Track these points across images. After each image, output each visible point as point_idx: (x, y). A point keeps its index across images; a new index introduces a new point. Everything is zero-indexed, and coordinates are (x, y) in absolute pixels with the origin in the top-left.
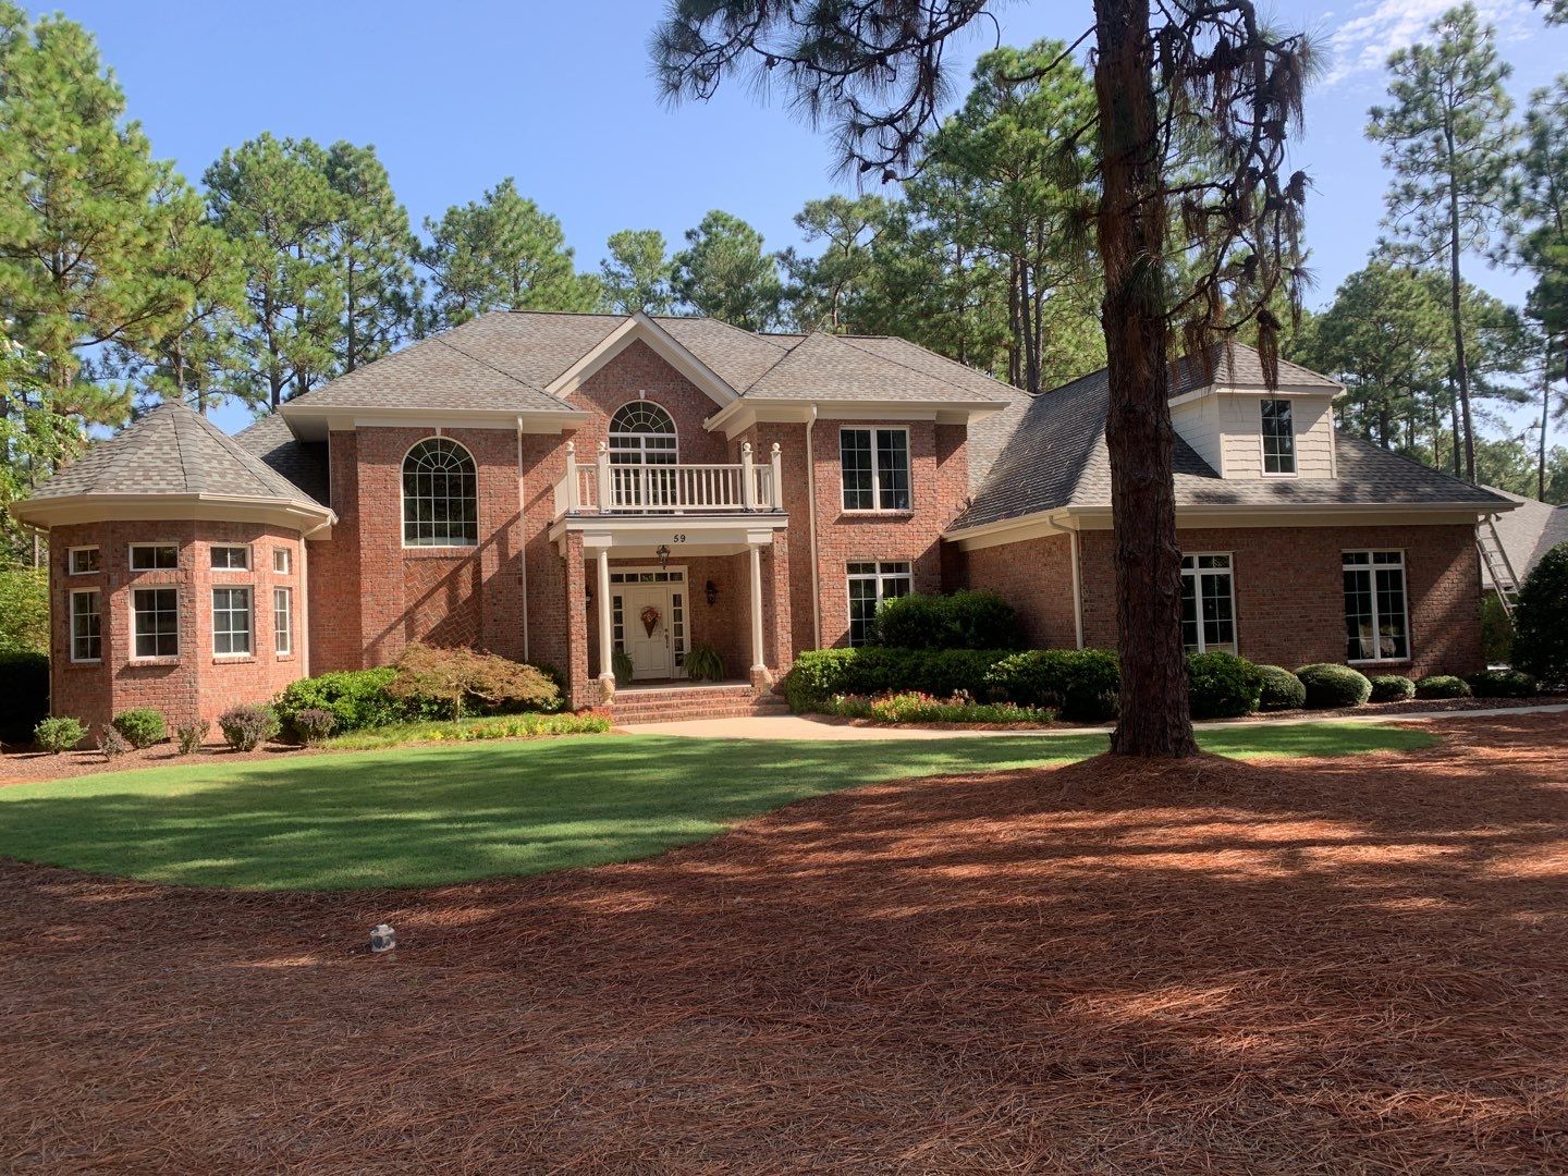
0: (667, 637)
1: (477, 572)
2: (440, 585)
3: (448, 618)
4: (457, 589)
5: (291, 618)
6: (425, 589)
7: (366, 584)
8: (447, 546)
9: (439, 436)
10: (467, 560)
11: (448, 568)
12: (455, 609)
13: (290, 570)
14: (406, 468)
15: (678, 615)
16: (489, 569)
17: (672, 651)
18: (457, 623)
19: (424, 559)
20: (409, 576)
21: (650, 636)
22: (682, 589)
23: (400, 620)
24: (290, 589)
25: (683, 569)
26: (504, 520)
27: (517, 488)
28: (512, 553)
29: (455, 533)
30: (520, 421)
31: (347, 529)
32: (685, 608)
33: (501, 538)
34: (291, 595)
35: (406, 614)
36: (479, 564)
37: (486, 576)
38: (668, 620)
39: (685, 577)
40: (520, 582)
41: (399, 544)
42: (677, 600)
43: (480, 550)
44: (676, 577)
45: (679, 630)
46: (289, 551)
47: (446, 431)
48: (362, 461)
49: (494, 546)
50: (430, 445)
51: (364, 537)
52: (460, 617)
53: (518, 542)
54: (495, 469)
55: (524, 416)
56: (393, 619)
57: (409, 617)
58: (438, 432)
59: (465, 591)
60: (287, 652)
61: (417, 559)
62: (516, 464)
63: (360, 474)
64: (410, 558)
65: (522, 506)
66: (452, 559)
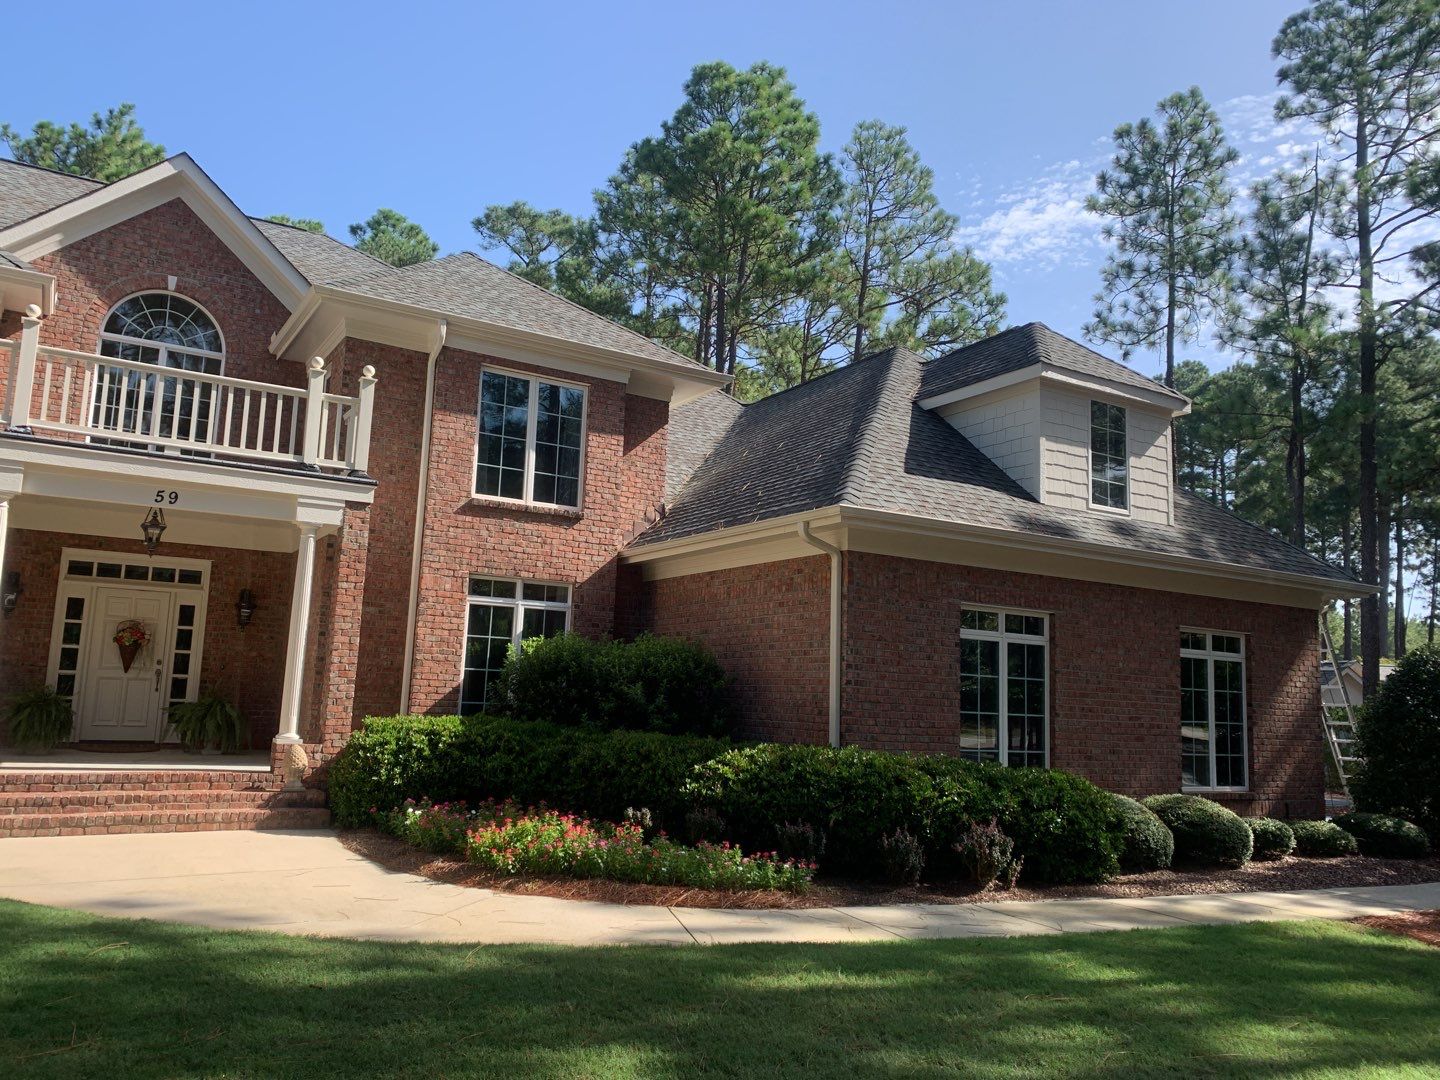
0: (159, 673)
15: (184, 639)
17: (162, 698)
21: (126, 669)
22: (198, 597)
25: (204, 566)
32: (199, 628)
38: (165, 646)
39: (206, 579)
42: (187, 614)
44: (190, 578)
45: (182, 664)
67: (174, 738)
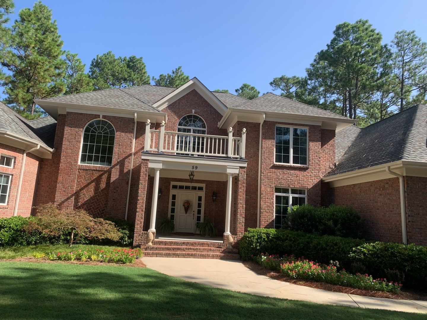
0: (194, 214)
1: (109, 177)
2: (92, 182)
3: (94, 197)
4: (99, 184)
5: (10, 188)
6: (85, 183)
7: (60, 178)
8: (98, 165)
9: (101, 119)
10: (105, 172)
11: (96, 175)
12: (97, 193)
13: (14, 167)
14: (85, 132)
15: (199, 205)
16: (115, 176)
17: (195, 221)
18: (97, 199)
19: (87, 170)
20: (79, 177)
21: (186, 213)
22: (202, 194)
23: (72, 195)
24: (12, 175)
25: (203, 185)
26: (124, 156)
27: (131, 143)
28: (125, 171)
29: (103, 161)
30: (136, 115)
31: (57, 155)
32: (203, 202)
33: (122, 163)
34: (12, 178)
35: (76, 193)
36: (110, 174)
37: (113, 179)
38: (195, 207)
39: (204, 189)
40: (128, 183)
41: (77, 162)
42: (200, 199)
43: (112, 168)
44: (201, 189)
45: (199, 212)
46: (15, 158)
47: (104, 117)
48: (67, 126)
49: (118, 167)
50: (98, 122)
51: (63, 158)
52: (99, 197)
53: (130, 165)
54: (123, 134)
55: (138, 112)
56: (69, 195)
57: (77, 195)
58: (101, 117)
59: (103, 185)
60: (6, 204)
61: (84, 170)
62: (132, 132)
63: (65, 131)
64: (81, 169)
65: (133, 151)
66: (99, 171)
67: (198, 232)
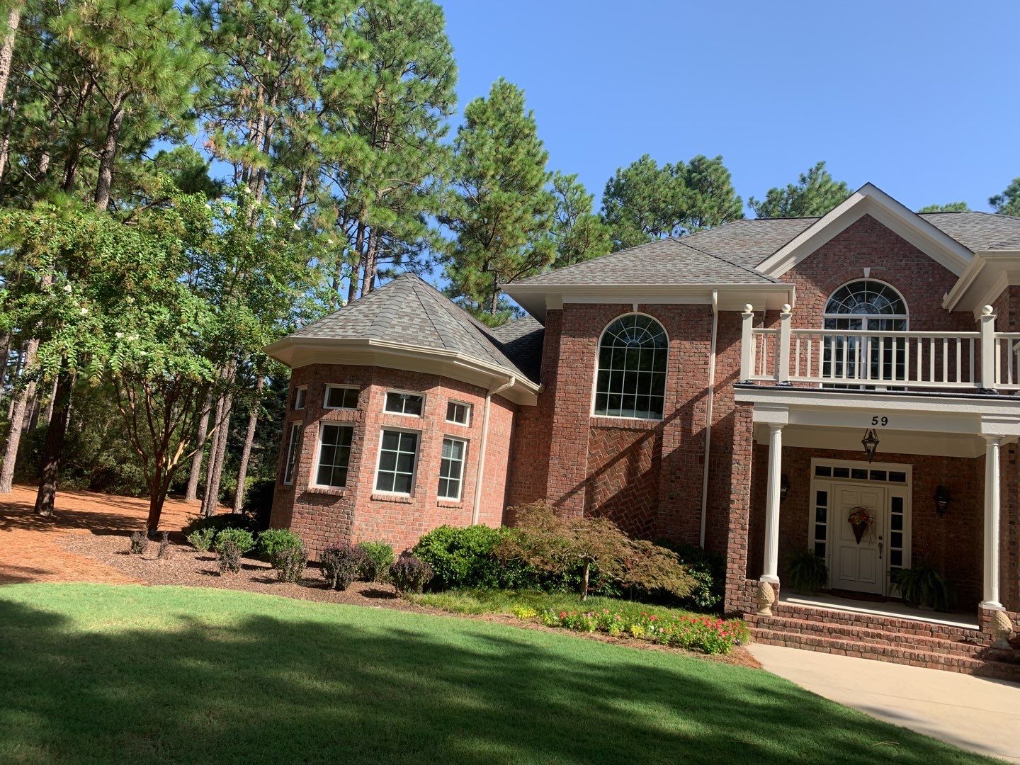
0: (881, 546)
1: (658, 446)
2: (622, 455)
3: (626, 489)
4: (637, 461)
5: (465, 467)
6: (607, 458)
7: (555, 448)
8: (633, 419)
9: (636, 312)
10: (650, 433)
11: (630, 440)
12: (633, 481)
13: (471, 424)
14: (603, 344)
15: (897, 522)
16: (670, 444)
17: (885, 563)
18: (634, 495)
19: (609, 429)
20: (594, 444)
21: (858, 543)
22: (904, 492)
23: (581, 486)
24: (468, 441)
25: (906, 469)
26: (690, 396)
27: (706, 363)
28: (696, 430)
29: (642, 407)
30: (715, 295)
31: (547, 397)
32: (907, 514)
33: (685, 413)
34: (468, 447)
35: (588, 480)
36: (661, 439)
37: (667, 450)
38: (883, 526)
39: (909, 478)
40: (702, 460)
41: (587, 412)
42: (897, 504)
43: (663, 424)
44: (898, 477)
45: (897, 539)
46: (472, 406)
47: (642, 307)
48: (564, 334)
49: (678, 421)
50: (628, 321)
51: (559, 404)
52: (637, 490)
53: (707, 417)
54: (686, 344)
55: (720, 290)
56: (575, 484)
57: (590, 484)
58: (635, 307)
59: (645, 464)
60: (458, 500)
61: (602, 428)
62: (709, 339)
63: (562, 346)
64: (597, 427)
65: (712, 382)
66: (635, 431)
67: (897, 594)
